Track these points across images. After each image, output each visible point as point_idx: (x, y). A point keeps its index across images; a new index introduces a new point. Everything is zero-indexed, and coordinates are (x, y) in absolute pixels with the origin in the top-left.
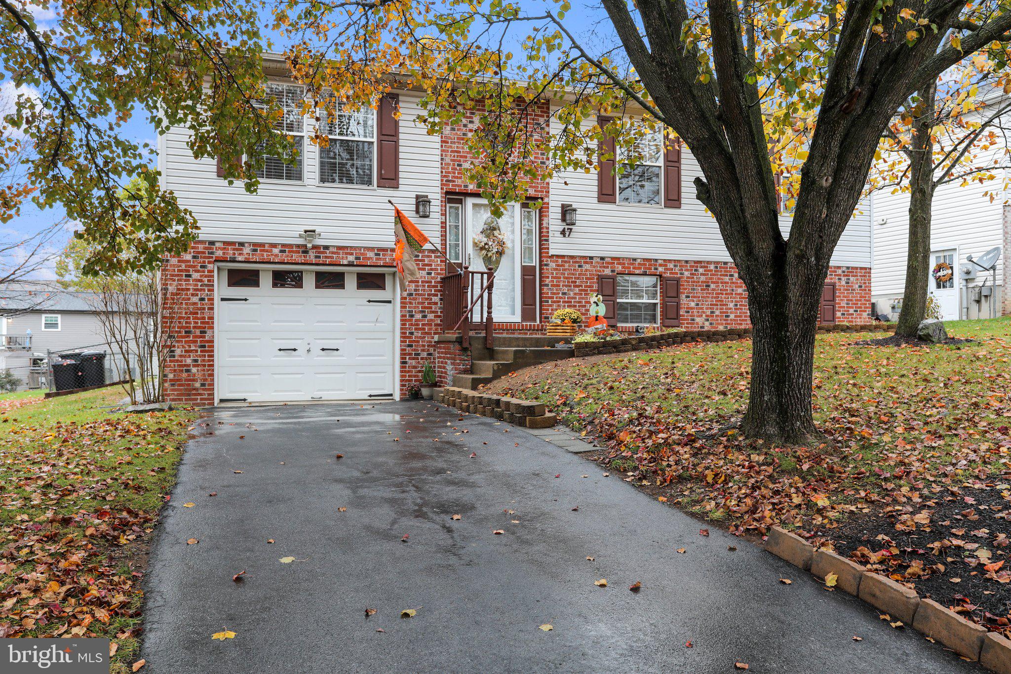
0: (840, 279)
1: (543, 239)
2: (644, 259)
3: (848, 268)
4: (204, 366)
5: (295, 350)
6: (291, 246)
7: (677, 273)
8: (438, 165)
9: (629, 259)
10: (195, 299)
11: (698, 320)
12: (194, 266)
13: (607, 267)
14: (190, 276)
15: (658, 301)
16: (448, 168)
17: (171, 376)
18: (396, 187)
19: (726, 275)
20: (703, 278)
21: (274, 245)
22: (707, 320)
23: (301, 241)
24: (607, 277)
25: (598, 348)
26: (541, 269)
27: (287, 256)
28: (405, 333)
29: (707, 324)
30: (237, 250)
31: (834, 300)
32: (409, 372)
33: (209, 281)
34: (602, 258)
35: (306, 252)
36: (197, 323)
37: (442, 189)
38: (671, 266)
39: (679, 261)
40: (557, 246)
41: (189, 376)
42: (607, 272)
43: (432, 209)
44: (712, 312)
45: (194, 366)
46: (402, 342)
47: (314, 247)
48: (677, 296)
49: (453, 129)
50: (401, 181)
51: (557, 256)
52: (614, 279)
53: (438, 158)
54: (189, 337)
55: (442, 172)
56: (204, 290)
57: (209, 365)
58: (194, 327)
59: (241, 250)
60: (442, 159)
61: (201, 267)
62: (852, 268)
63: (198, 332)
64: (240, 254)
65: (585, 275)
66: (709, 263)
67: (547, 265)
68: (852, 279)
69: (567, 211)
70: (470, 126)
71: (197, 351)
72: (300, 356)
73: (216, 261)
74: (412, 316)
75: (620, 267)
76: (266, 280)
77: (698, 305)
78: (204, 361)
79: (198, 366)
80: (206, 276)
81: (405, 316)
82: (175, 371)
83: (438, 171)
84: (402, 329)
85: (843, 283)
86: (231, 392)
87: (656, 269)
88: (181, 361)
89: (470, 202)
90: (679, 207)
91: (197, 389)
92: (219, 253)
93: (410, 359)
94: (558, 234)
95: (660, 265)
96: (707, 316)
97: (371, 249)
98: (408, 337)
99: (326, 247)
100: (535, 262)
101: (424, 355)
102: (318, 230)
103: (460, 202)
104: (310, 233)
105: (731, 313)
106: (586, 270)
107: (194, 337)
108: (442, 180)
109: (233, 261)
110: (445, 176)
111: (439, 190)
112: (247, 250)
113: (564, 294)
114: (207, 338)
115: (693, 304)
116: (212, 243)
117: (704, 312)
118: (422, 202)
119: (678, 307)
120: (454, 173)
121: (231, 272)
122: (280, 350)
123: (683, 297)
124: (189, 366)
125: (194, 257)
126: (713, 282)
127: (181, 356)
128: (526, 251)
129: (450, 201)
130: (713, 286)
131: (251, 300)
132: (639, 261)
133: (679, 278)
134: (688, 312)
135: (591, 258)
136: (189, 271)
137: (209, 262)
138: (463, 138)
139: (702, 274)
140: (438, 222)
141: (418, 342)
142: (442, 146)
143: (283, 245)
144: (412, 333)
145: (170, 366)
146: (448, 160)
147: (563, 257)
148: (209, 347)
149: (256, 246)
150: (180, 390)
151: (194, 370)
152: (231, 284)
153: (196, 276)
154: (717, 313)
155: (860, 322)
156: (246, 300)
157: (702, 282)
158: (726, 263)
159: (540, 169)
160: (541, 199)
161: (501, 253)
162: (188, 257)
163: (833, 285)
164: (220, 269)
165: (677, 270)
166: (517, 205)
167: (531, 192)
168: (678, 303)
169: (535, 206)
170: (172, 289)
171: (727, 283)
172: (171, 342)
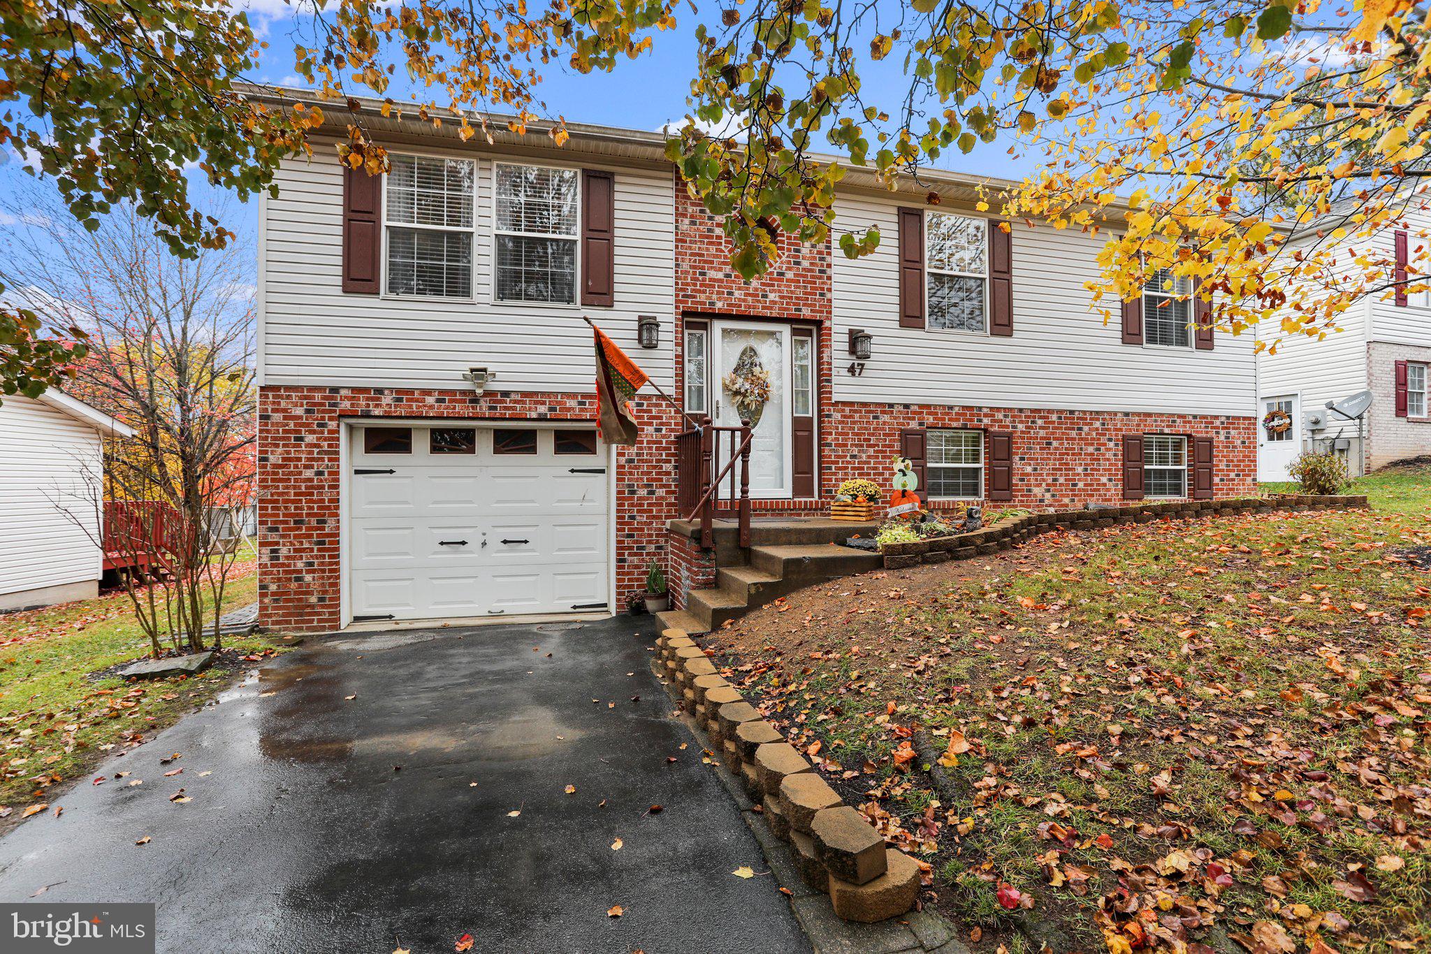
0: (1217, 433)
1: (823, 378)
2: (963, 407)
3: (1228, 418)
4: (323, 571)
5: (463, 543)
6: (452, 392)
7: (1008, 427)
8: (672, 273)
9: (944, 406)
10: (309, 473)
11: (1036, 490)
12: (308, 425)
13: (914, 419)
14: (301, 439)
15: (981, 465)
16: (686, 278)
17: (273, 587)
18: (609, 305)
19: (1074, 429)
20: (1042, 433)
21: (427, 392)
22: (1048, 491)
23: (467, 386)
24: (913, 432)
25: (922, 553)
26: (820, 422)
27: (448, 408)
28: (623, 517)
29: (1048, 495)
30: (372, 399)
31: (1211, 461)
32: (628, 573)
33: (330, 446)
34: (906, 406)
35: (475, 401)
36: (312, 508)
37: (677, 307)
38: (1000, 416)
39: (1011, 409)
40: (844, 388)
41: (300, 586)
42: (914, 425)
43: (661, 336)
44: (1055, 480)
45: (308, 572)
46: (618, 530)
47: (488, 394)
48: (1009, 458)
49: (693, 223)
50: (617, 297)
51: (844, 403)
52: (922, 434)
53: (672, 264)
54: (300, 529)
55: (677, 284)
56: (323, 459)
57: (331, 571)
58: (308, 515)
59: (379, 399)
60: (677, 266)
61: (319, 425)
62: (1234, 418)
63: (314, 523)
64: (377, 406)
65: (884, 429)
66: (1050, 411)
67: (829, 416)
68: (1233, 432)
69: (856, 339)
71: (312, 550)
72: (471, 552)
73: (341, 416)
74: (633, 492)
75: (931, 418)
76: (421, 443)
77: (1035, 469)
78: (322, 564)
79: (313, 571)
80: (325, 439)
81: (623, 492)
82: (279, 580)
83: (672, 282)
84: (618, 511)
85: (1222, 438)
86: (370, 606)
87: (980, 421)
88: (289, 565)
89: (718, 326)
90: (1010, 335)
91: (313, 606)
92: (346, 405)
93: (630, 554)
94: (845, 372)
95: (986, 415)
96: (1048, 485)
97: (573, 395)
98: (628, 523)
99: (506, 394)
100: (812, 412)
101: (652, 548)
102: (491, 368)
103: (704, 327)
104: (479, 373)
105: (1080, 480)
106: (884, 423)
107: (307, 529)
108: (677, 295)
109: (367, 415)
110: (682, 290)
111: (672, 309)
112: (387, 399)
113: (853, 457)
114: (327, 531)
115: (1029, 469)
116: (335, 390)
117: (1044, 480)
118: (647, 326)
119: (1009, 473)
120: (695, 285)
121: (371, 433)
122: (442, 543)
123: (1016, 458)
124: (300, 571)
125: (307, 411)
126: (1055, 439)
127: (287, 558)
128: (799, 395)
129: (690, 325)
130: (1055, 444)
131: (399, 472)
132: (956, 409)
133: (1011, 433)
134: (1022, 480)
135: (891, 405)
136: (300, 432)
137: (331, 419)
138: (708, 236)
139: (1041, 428)
140: (672, 355)
141: (642, 530)
142: (677, 247)
143: (442, 392)
144: (633, 517)
145: (271, 573)
146: (685, 266)
147: (851, 404)
148: (330, 543)
149: (402, 394)
150: (288, 608)
151: (308, 578)
152: (370, 449)
153: (310, 438)
154: (1062, 480)
155: (1243, 490)
156: (391, 472)
157: (1042, 438)
158: (1072, 412)
159: (818, 280)
160: (819, 324)
161: (764, 398)
162: (299, 411)
163: (1210, 441)
164: (351, 428)
165: (1008, 421)
166: (785, 330)
167: (806, 313)
168: (1010, 469)
169: (809, 333)
170: (275, 458)
171: (1073, 439)
172: (273, 537)
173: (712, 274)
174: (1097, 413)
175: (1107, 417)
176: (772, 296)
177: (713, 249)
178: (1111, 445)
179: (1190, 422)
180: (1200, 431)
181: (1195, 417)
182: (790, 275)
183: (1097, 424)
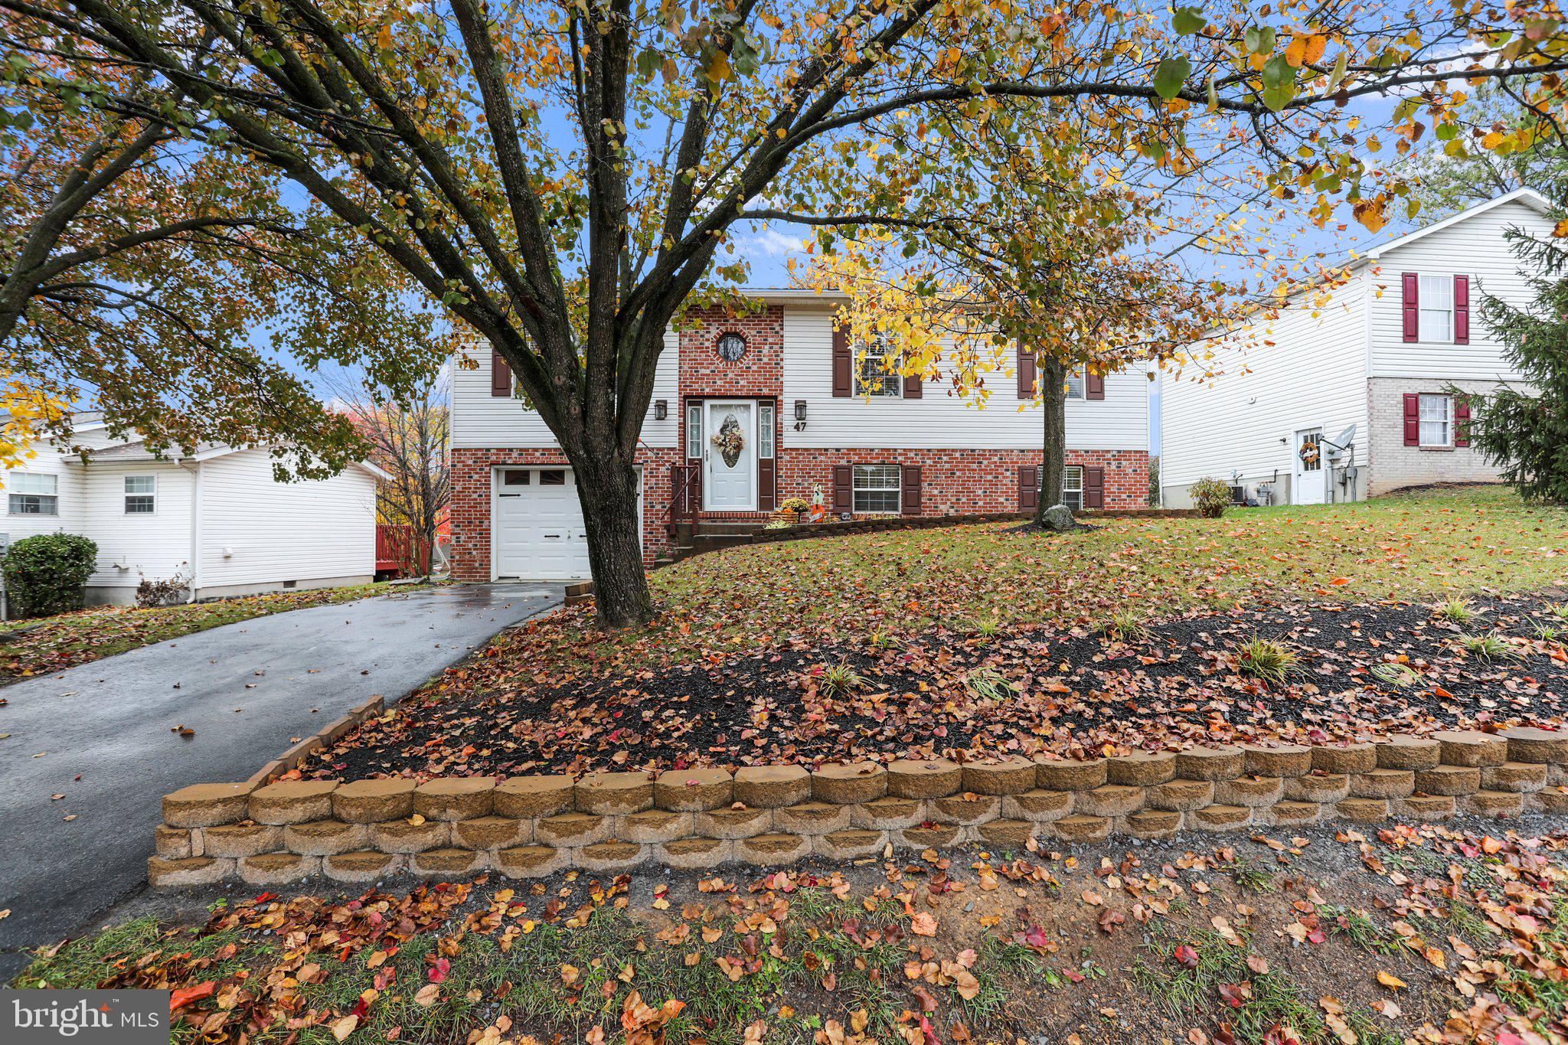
0: (1109, 463)
1: (778, 434)
2: (882, 449)
3: (1119, 452)
4: (482, 549)
5: (558, 536)
6: (549, 450)
7: (918, 462)
8: (677, 372)
9: (867, 449)
10: (475, 496)
11: (942, 507)
12: (475, 469)
13: (843, 458)
14: (471, 477)
15: (899, 489)
16: (686, 375)
19: (974, 462)
20: (947, 466)
21: (536, 450)
22: (952, 507)
23: (556, 446)
24: (843, 467)
26: (777, 462)
29: (952, 509)
30: (508, 454)
31: (1101, 485)
33: (486, 481)
34: (838, 450)
35: (562, 454)
36: (477, 515)
37: (680, 393)
38: (912, 455)
39: (921, 450)
40: (791, 439)
41: (471, 557)
42: (843, 462)
43: (669, 412)
44: (958, 499)
45: (475, 549)
46: (644, 529)
48: (919, 484)
49: (691, 340)
51: (793, 449)
52: (849, 468)
53: (677, 367)
54: (470, 526)
55: (680, 379)
56: (482, 488)
57: (486, 549)
58: (475, 518)
59: (511, 454)
60: (680, 368)
61: (480, 469)
62: (1124, 451)
63: (478, 523)
64: (510, 458)
65: (820, 466)
66: (954, 450)
67: (782, 458)
68: (1124, 463)
69: (800, 406)
70: (707, 336)
71: (477, 538)
72: (562, 542)
73: (491, 464)
74: (653, 507)
75: (857, 457)
76: (535, 479)
77: (941, 492)
78: (482, 545)
79: (477, 549)
80: (484, 477)
81: (647, 507)
82: (460, 553)
83: (677, 378)
84: (644, 518)
85: (1113, 467)
86: (505, 571)
87: (896, 458)
88: (465, 546)
89: (707, 403)
90: (920, 397)
91: (477, 568)
92: (494, 458)
93: (651, 544)
94: (793, 428)
95: (900, 454)
96: (952, 503)
98: (650, 526)
100: (771, 456)
103: (701, 404)
106: (821, 461)
107: (474, 526)
108: (680, 386)
109: (504, 463)
110: (683, 382)
111: (677, 395)
112: (515, 454)
113: (799, 484)
114: (484, 527)
115: (936, 492)
116: (488, 450)
117: (949, 500)
118: (660, 406)
119: (919, 495)
120: (691, 379)
121: (508, 473)
122: (546, 536)
123: (925, 484)
124: (470, 549)
125: (475, 462)
126: (959, 470)
127: (464, 541)
128: (761, 446)
129: (690, 404)
130: (958, 474)
131: (523, 495)
132: (877, 451)
133: (921, 466)
134: (931, 500)
135: (827, 450)
136: (471, 473)
137: (486, 466)
138: (700, 348)
139: (946, 462)
140: (676, 423)
141: (658, 530)
142: (680, 356)
144: (653, 522)
145: (456, 549)
146: (686, 367)
147: (797, 449)
148: (486, 534)
149: (522, 451)
150: (464, 569)
151: (475, 553)
152: (508, 482)
153: (476, 477)
154: (964, 500)
155: (1133, 508)
156: (519, 495)
157: (947, 470)
158: (973, 451)
159: (774, 370)
160: (775, 397)
161: (738, 448)
162: (470, 462)
163: (1101, 470)
164: (498, 471)
165: (918, 458)
166: (753, 403)
167: (765, 391)
168: (919, 491)
169: (770, 404)
170: (458, 488)
171: (975, 470)
172: (457, 530)
173: (703, 371)
174: (995, 450)
175: (1005, 453)
176: (742, 382)
177: (703, 356)
178: (1008, 474)
179: (1082, 456)
180: (1092, 463)
181: (1087, 451)
182: (755, 368)
183: (996, 459)
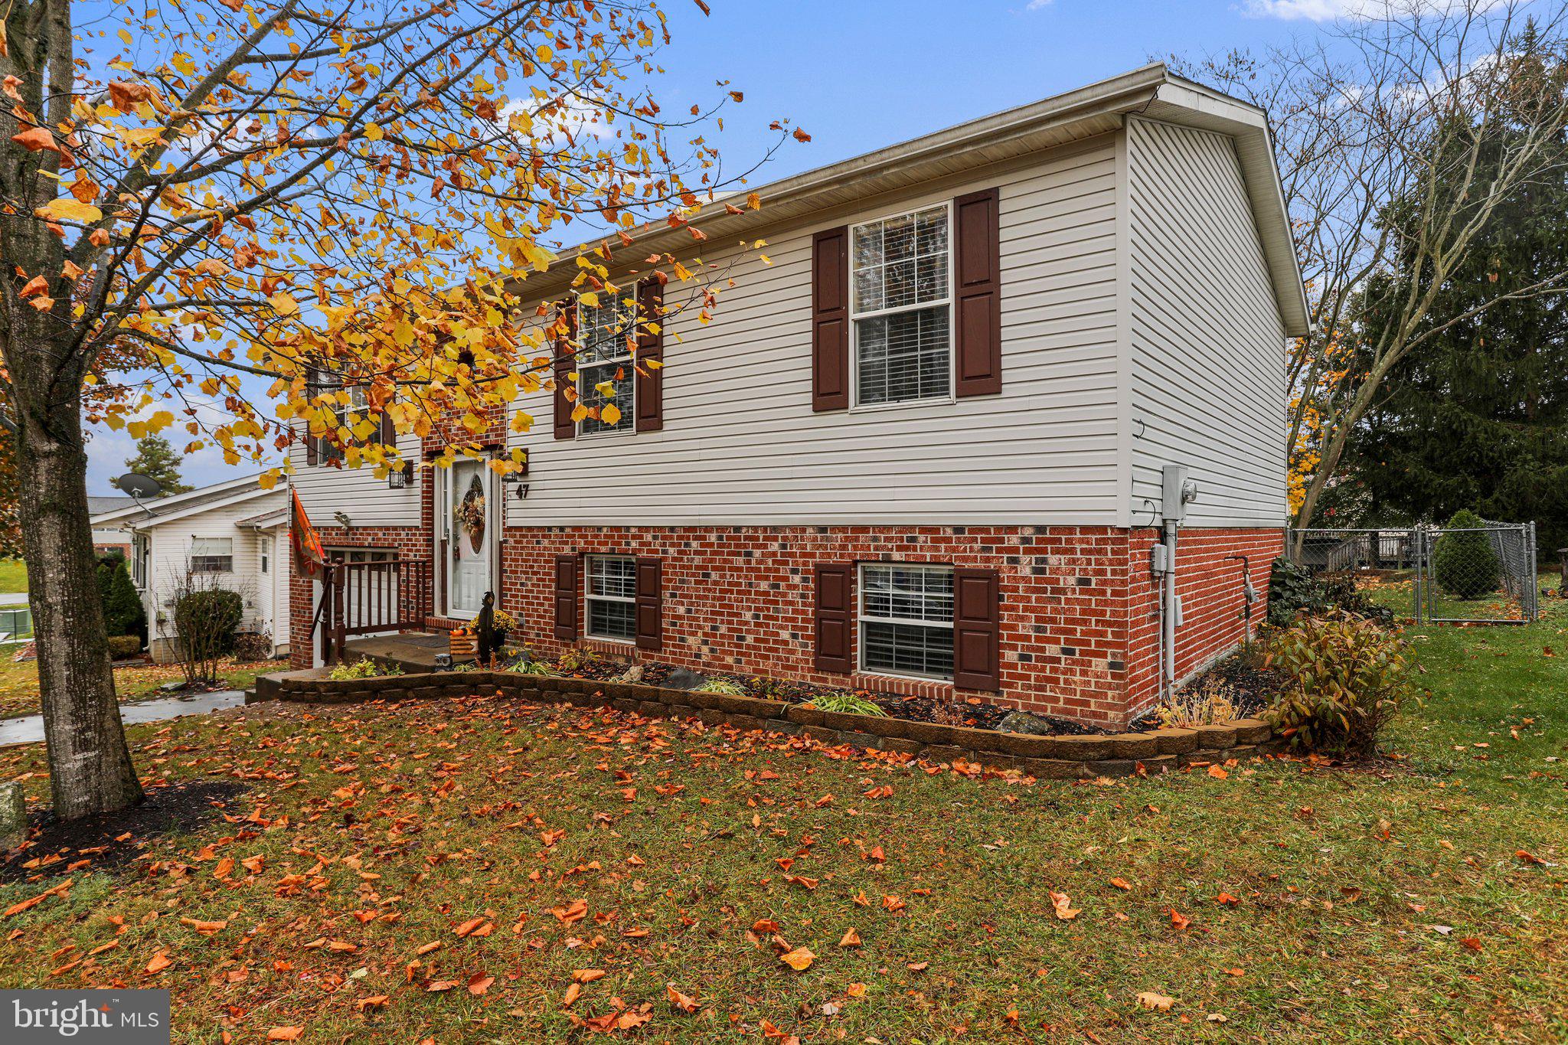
0: (1014, 561)
1: (503, 503)
2: (611, 528)
3: (1040, 529)
7: (656, 551)
9: (593, 528)
11: (691, 640)
13: (567, 543)
19: (739, 554)
20: (698, 560)
22: (705, 643)
24: (565, 559)
26: (502, 547)
29: (705, 649)
31: (991, 617)
34: (561, 530)
35: (347, 534)
38: (650, 537)
39: (661, 528)
40: (516, 513)
42: (567, 550)
43: (415, 475)
44: (714, 628)
47: (350, 528)
48: (656, 593)
51: (514, 529)
52: (574, 561)
62: (1055, 529)
65: (541, 555)
66: (708, 529)
67: (505, 542)
68: (1053, 560)
75: (581, 543)
77: (689, 611)
85: (1026, 571)
87: (628, 544)
90: (659, 427)
94: (515, 496)
95: (634, 537)
96: (705, 634)
104: (341, 517)
105: (748, 632)
106: (544, 548)
108: (423, 441)
111: (420, 453)
113: (522, 584)
115: (681, 610)
117: (700, 627)
119: (658, 615)
123: (666, 594)
126: (715, 569)
130: (715, 576)
132: (604, 531)
133: (661, 560)
134: (674, 624)
135: (550, 529)
139: (696, 553)
140: (420, 492)
147: (520, 529)
154: (723, 629)
157: (697, 567)
158: (737, 529)
163: (993, 577)
165: (657, 545)
168: (657, 607)
171: (740, 569)
174: (775, 528)
175: (790, 535)
178: (797, 579)
179: (948, 540)
180: (970, 558)
181: (958, 529)
183: (775, 547)
